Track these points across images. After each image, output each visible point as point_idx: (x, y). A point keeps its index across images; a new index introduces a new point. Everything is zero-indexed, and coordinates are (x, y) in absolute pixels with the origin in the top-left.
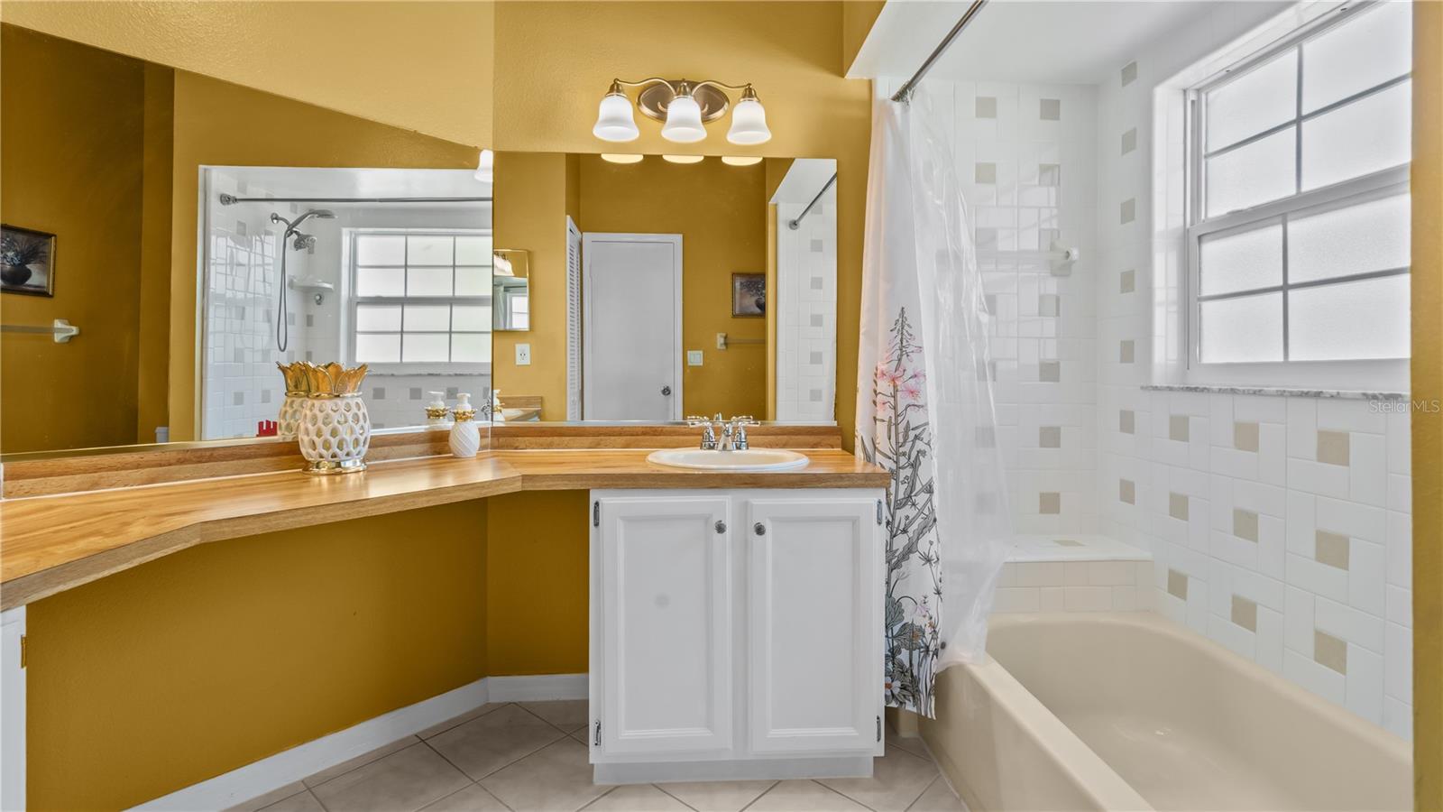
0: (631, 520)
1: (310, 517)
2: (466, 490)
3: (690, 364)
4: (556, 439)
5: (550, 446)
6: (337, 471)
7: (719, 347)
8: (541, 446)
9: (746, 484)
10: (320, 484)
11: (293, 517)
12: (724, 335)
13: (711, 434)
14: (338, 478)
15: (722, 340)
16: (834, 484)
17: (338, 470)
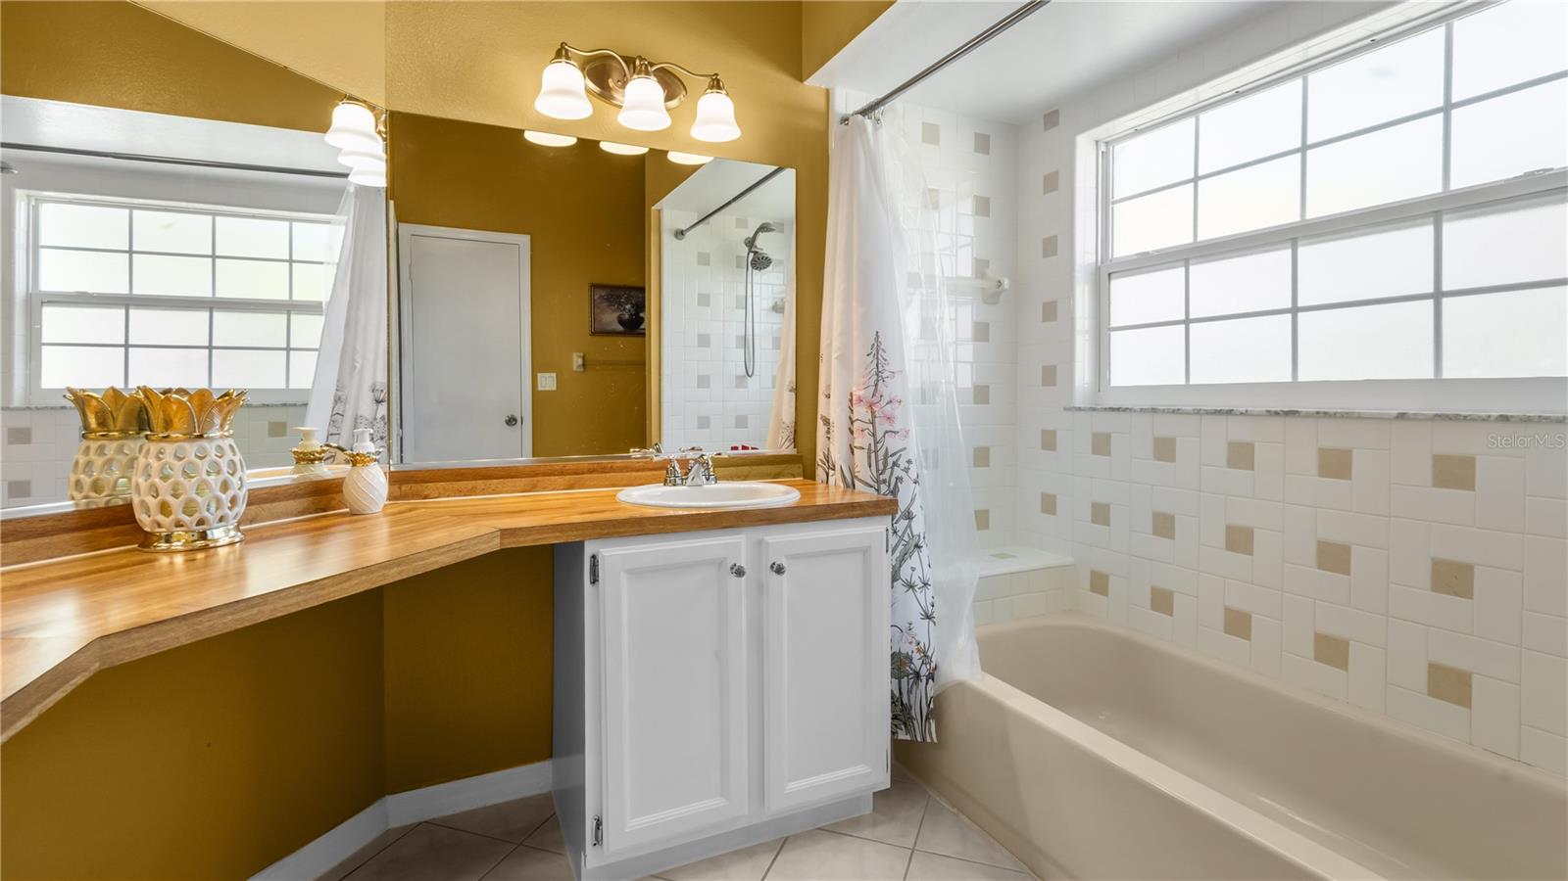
0: (637, 573)
1: (255, 611)
2: (443, 553)
3: (540, 389)
5: (472, 492)
6: (201, 543)
7: (575, 368)
8: (460, 493)
9: (761, 520)
12: (582, 354)
13: (677, 468)
15: (580, 361)
16: (847, 514)
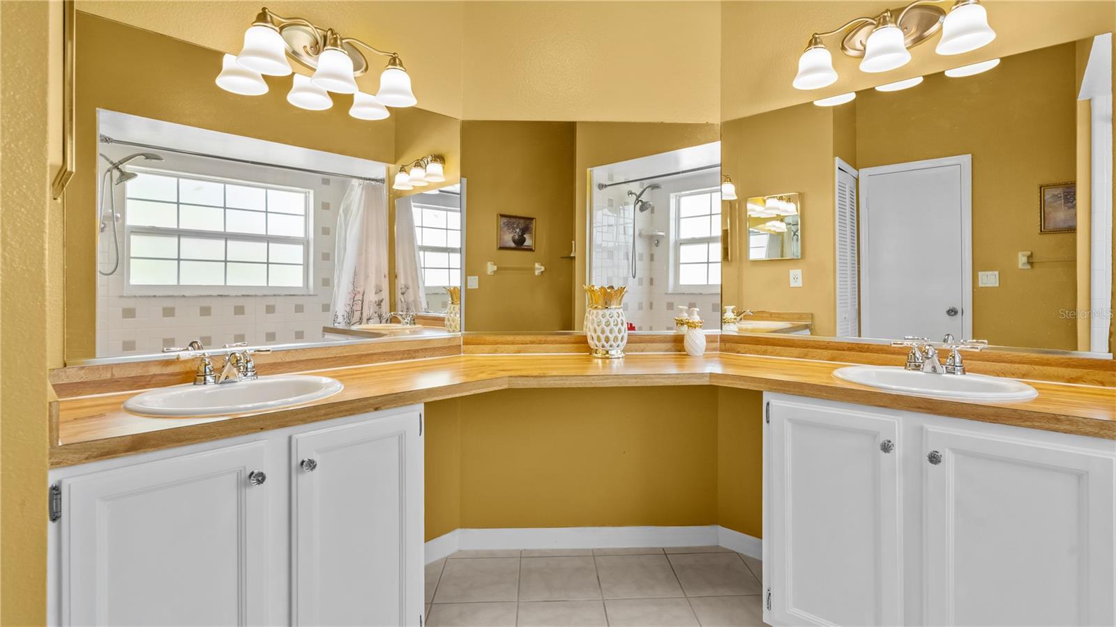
0: (801, 424)
1: (563, 382)
2: (664, 378)
3: (981, 285)
4: (770, 348)
5: (765, 353)
7: (1020, 266)
8: (757, 352)
9: (919, 408)
10: (597, 363)
11: (554, 380)
12: (1029, 253)
13: (918, 356)
14: (608, 361)
15: (1024, 260)
17: (607, 355)
